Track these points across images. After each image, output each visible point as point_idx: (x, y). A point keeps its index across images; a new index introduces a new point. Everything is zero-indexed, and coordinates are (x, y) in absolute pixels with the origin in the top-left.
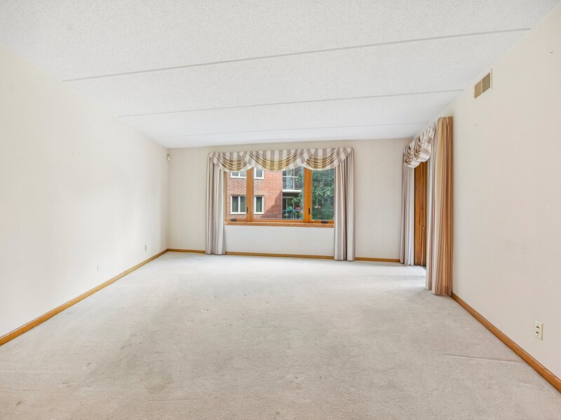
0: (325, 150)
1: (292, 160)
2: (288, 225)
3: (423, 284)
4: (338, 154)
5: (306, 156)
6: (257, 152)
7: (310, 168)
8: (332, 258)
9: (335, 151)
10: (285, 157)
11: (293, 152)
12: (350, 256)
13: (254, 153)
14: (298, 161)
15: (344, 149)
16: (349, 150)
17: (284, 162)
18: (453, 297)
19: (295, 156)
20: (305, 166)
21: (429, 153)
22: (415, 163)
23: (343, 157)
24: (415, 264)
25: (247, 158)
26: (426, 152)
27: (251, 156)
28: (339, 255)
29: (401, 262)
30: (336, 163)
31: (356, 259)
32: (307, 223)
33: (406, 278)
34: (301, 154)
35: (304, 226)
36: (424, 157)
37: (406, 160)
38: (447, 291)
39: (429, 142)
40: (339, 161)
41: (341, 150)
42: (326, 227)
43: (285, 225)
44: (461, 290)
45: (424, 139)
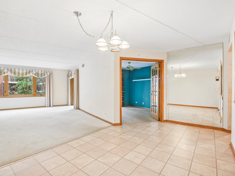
0: (42, 71)
1: (28, 73)
2: (27, 97)
3: (73, 108)
4: (47, 73)
5: (34, 72)
6: (11, 69)
7: (36, 77)
8: (45, 107)
9: (46, 72)
10: (25, 72)
11: (28, 70)
12: (51, 105)
13: (9, 69)
14: (31, 74)
15: (49, 71)
16: (51, 72)
17: (25, 74)
18: (79, 109)
19: (29, 72)
20: (34, 76)
21: (74, 76)
22: (71, 78)
23: (48, 74)
24: (71, 105)
25: (6, 71)
26: (73, 76)
27: (8, 70)
28: (48, 105)
29: (67, 105)
30: (46, 76)
31: (54, 106)
32: (34, 95)
33: (69, 108)
34: (32, 71)
35: (33, 97)
36: (73, 77)
37: (68, 76)
38: (78, 108)
39: (74, 74)
40: (47, 75)
41: (48, 71)
42: (43, 96)
43: (25, 97)
44: (80, 108)
45: (73, 73)
